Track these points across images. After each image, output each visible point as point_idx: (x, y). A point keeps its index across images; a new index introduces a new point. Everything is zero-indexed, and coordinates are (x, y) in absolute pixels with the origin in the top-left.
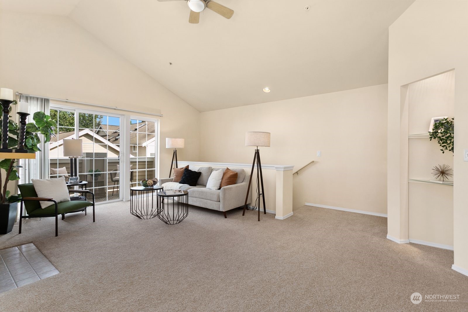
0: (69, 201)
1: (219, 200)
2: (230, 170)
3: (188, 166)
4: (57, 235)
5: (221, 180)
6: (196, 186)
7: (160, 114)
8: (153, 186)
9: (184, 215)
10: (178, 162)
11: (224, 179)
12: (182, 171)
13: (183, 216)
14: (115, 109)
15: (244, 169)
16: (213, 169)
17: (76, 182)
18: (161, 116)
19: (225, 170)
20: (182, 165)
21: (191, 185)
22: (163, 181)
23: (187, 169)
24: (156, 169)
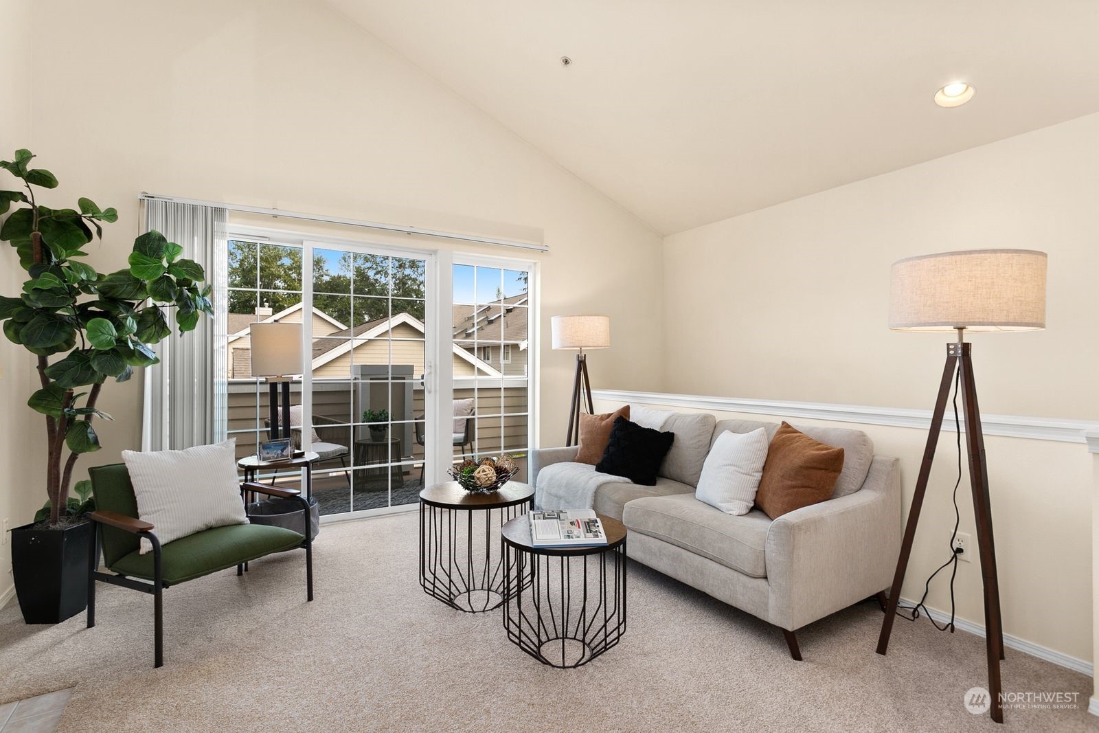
0: (240, 524)
1: (761, 572)
2: (796, 432)
3: (627, 409)
4: (159, 662)
5: (759, 475)
6: (653, 484)
7: (542, 245)
8: (497, 488)
9: (606, 622)
10: (592, 391)
11: (776, 473)
12: (606, 425)
13: (605, 626)
14: (409, 233)
15: (869, 431)
16: (721, 422)
17: (283, 456)
18: (542, 251)
19: (775, 432)
20: (606, 403)
21: (636, 481)
22: (545, 459)
23: (622, 421)
24: (530, 413)
